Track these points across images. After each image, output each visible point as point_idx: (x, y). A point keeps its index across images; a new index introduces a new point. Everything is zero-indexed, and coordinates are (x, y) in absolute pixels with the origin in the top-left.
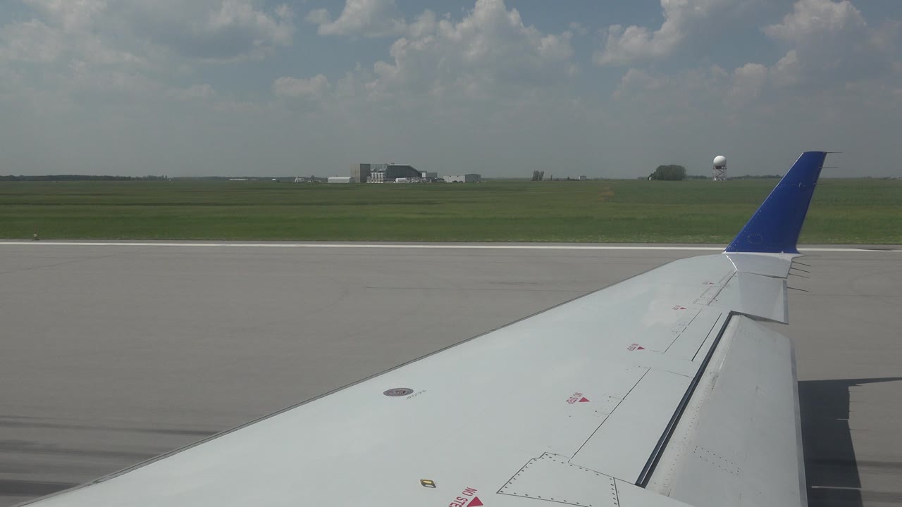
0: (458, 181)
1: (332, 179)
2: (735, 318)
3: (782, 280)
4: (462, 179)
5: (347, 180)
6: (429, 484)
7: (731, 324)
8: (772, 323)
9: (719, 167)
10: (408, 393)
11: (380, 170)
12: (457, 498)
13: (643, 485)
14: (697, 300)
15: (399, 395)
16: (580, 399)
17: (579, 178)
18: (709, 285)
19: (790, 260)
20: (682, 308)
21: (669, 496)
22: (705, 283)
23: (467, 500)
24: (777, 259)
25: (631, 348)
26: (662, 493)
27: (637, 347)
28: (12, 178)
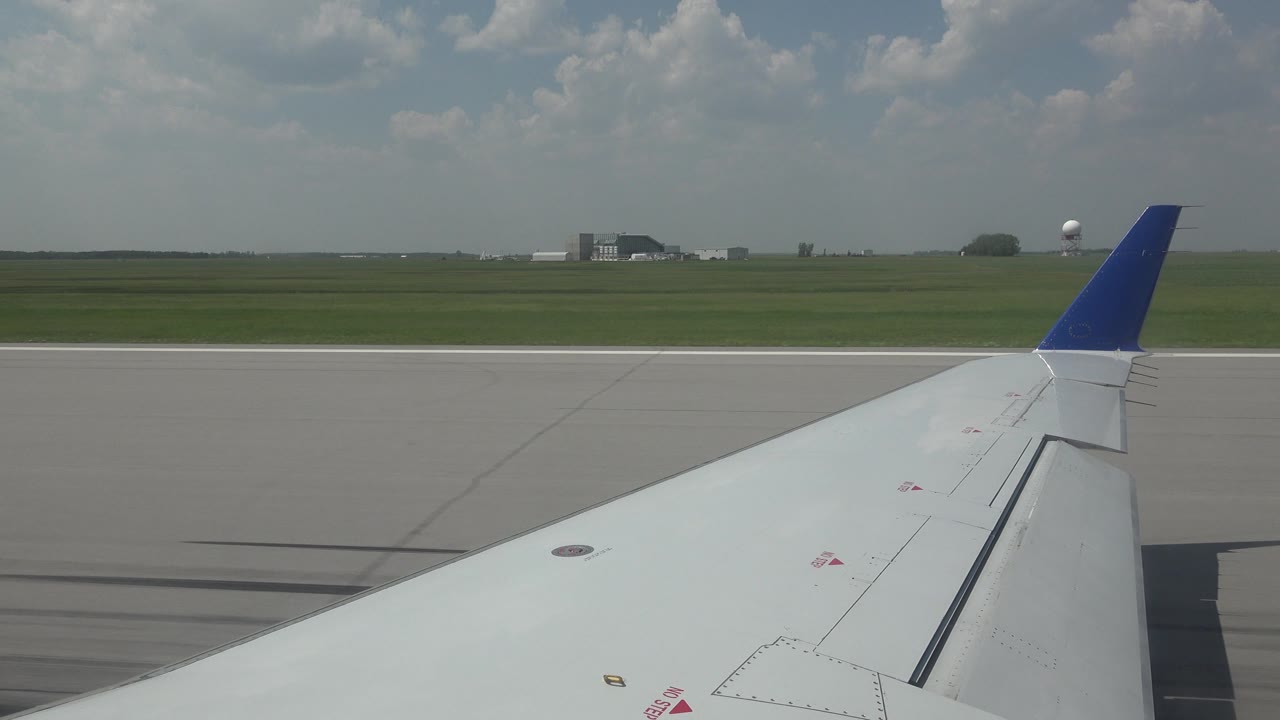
0: (718, 257)
1: (538, 255)
2: (1051, 445)
3: (1118, 389)
4: (724, 254)
5: (562, 256)
6: (614, 681)
7: (1045, 453)
8: (1103, 452)
9: (1070, 236)
10: (587, 552)
11: (607, 242)
12: (656, 702)
13: (920, 684)
14: (996, 420)
15: (574, 555)
16: (829, 561)
17: (863, 253)
18: (1014, 398)
19: (1130, 362)
20: (976, 431)
21: (956, 699)
22: (1009, 395)
23: (669, 704)
24: (1111, 360)
25: (903, 489)
26: (948, 696)
27: (912, 487)
28: (42, 255)
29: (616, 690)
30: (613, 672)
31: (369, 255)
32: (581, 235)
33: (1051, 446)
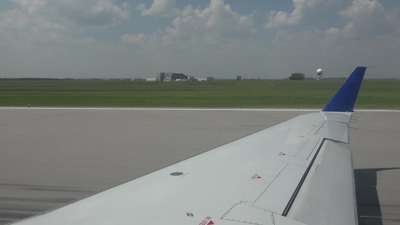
0: (204, 80)
1: (148, 79)
3: (347, 124)
4: (206, 79)
5: (155, 80)
6: (190, 215)
7: (324, 143)
8: (342, 143)
9: (319, 74)
10: (181, 174)
11: (169, 75)
12: (203, 221)
13: (285, 215)
14: (309, 133)
15: (177, 175)
16: (257, 177)
19: (350, 115)
20: (302, 137)
21: (296, 220)
22: (313, 125)
23: (207, 222)
24: (345, 115)
25: (280, 155)
26: (294, 219)
27: (283, 154)
28: (5, 79)
29: (190, 217)
30: (189, 212)
31: (111, 79)
32: (161, 73)
33: (326, 141)
